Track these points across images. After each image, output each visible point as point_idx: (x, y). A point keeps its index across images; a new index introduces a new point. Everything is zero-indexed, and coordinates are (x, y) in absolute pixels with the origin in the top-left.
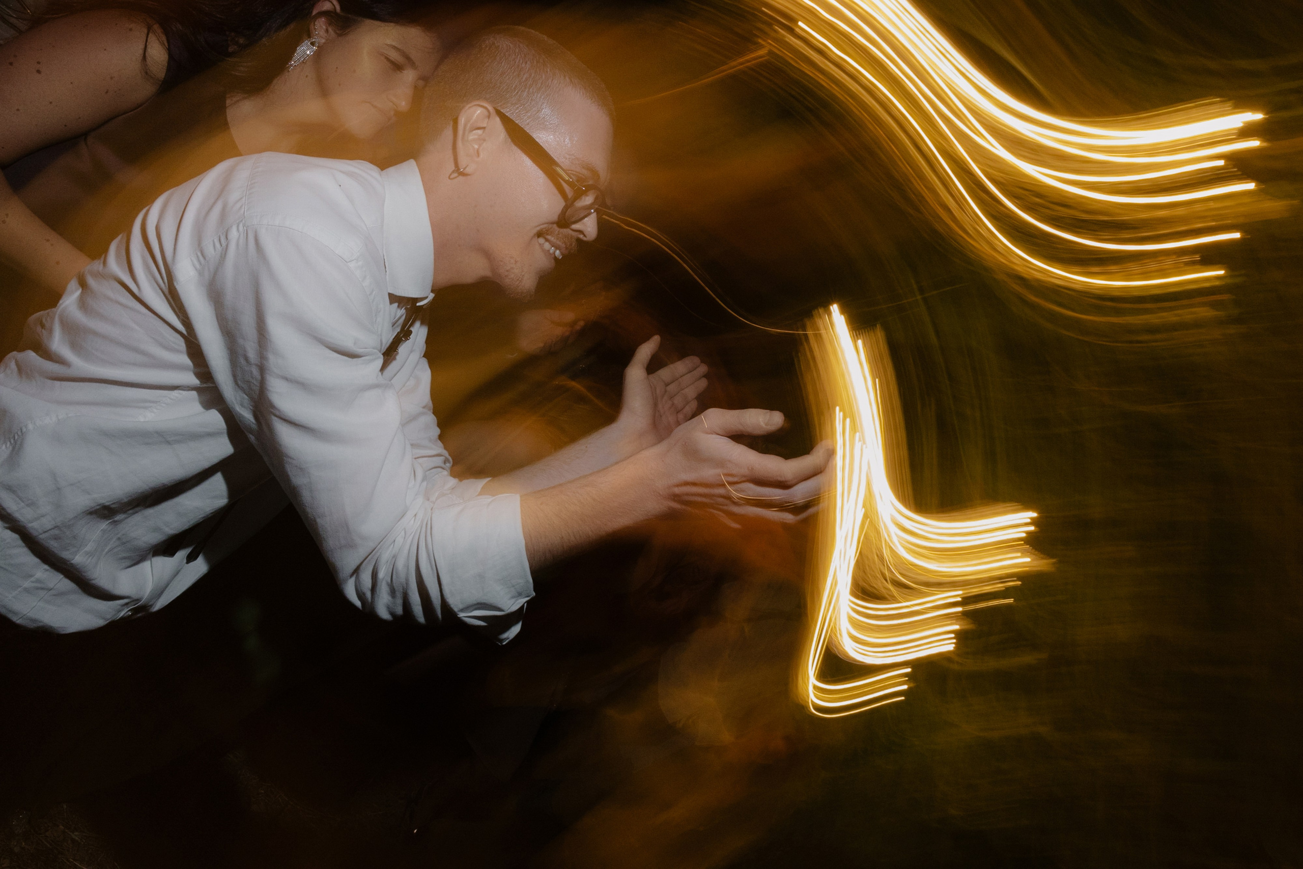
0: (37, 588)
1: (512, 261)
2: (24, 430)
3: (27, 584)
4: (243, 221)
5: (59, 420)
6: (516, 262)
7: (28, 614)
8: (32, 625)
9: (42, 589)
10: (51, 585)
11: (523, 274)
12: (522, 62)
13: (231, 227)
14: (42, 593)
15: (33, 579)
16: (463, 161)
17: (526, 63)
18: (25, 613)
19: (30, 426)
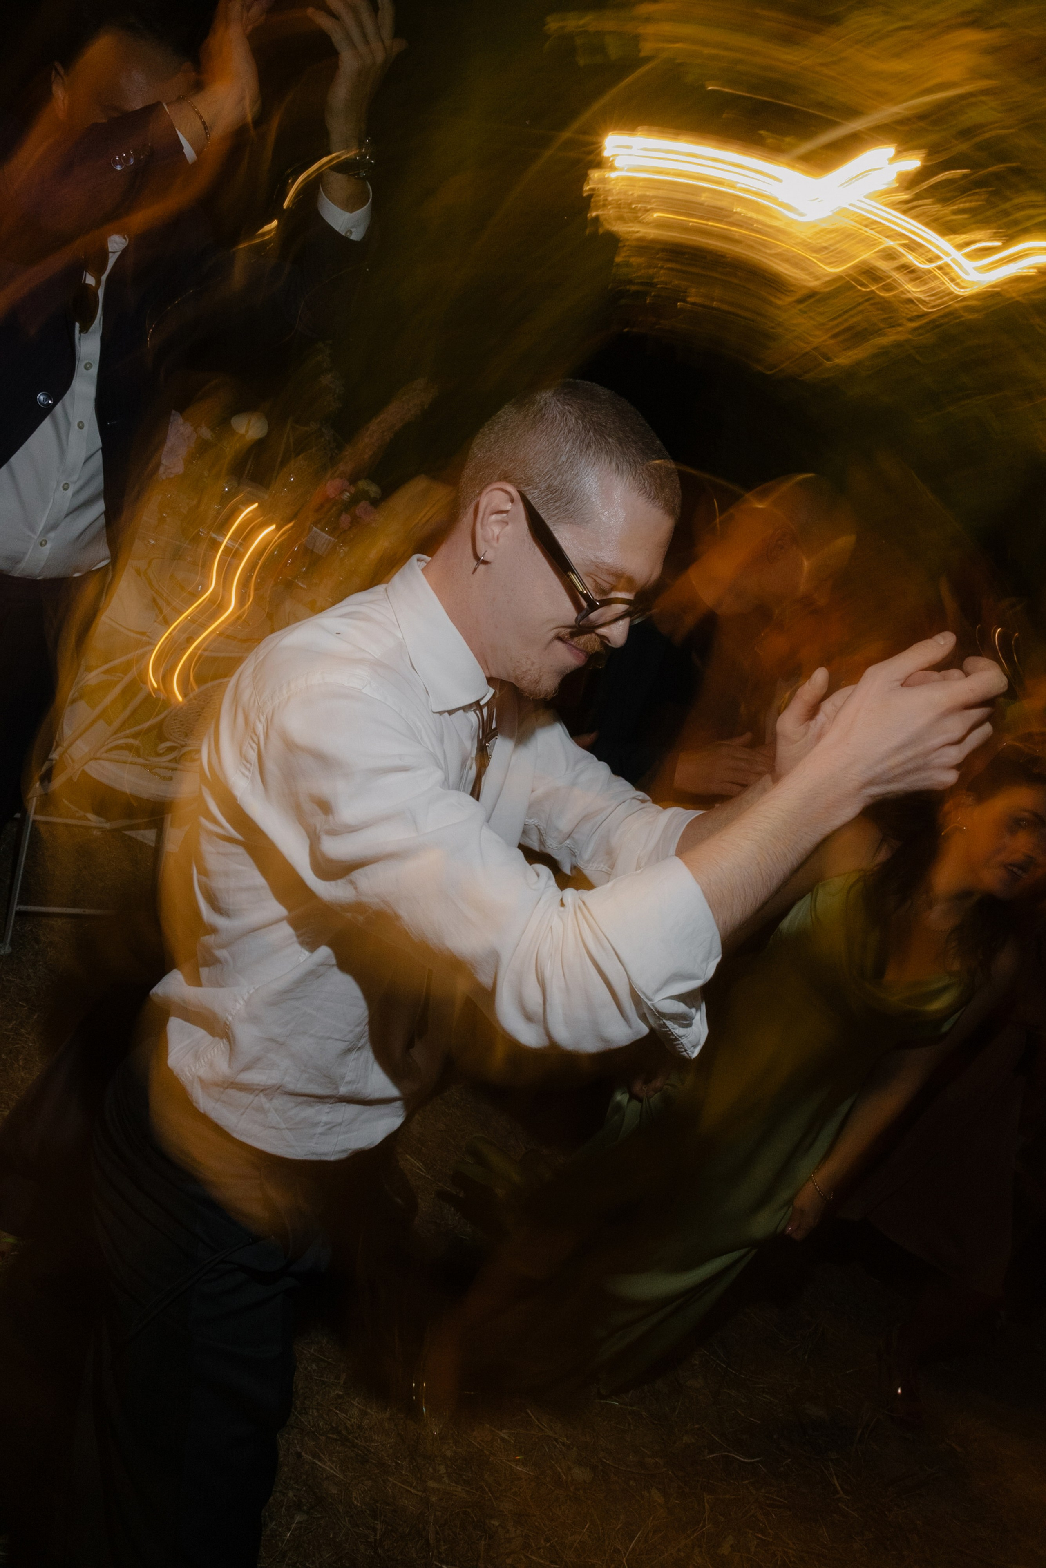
0: (330, 1129)
1: (529, 662)
2: (228, 1023)
3: (319, 1130)
4: (261, 711)
5: (245, 1002)
6: (533, 663)
7: (336, 1149)
8: (344, 1156)
9: (334, 1127)
10: (340, 1120)
11: (541, 674)
12: (563, 441)
13: (255, 721)
14: (337, 1129)
15: (322, 1124)
16: (481, 547)
17: (568, 442)
18: (333, 1150)
19: (230, 1018)
